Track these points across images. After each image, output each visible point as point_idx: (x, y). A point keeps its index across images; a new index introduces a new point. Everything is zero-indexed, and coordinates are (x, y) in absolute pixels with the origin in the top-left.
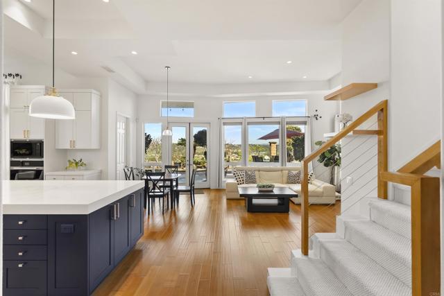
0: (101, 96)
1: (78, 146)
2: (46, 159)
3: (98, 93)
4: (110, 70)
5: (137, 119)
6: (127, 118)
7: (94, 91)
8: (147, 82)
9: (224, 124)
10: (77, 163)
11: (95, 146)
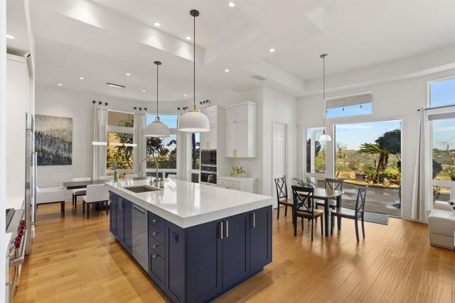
0: (257, 106)
1: (239, 156)
2: (219, 166)
3: (254, 104)
4: (261, 79)
5: (297, 125)
6: (286, 125)
7: (249, 102)
8: (307, 82)
9: (431, 118)
10: (238, 170)
11: (251, 154)
